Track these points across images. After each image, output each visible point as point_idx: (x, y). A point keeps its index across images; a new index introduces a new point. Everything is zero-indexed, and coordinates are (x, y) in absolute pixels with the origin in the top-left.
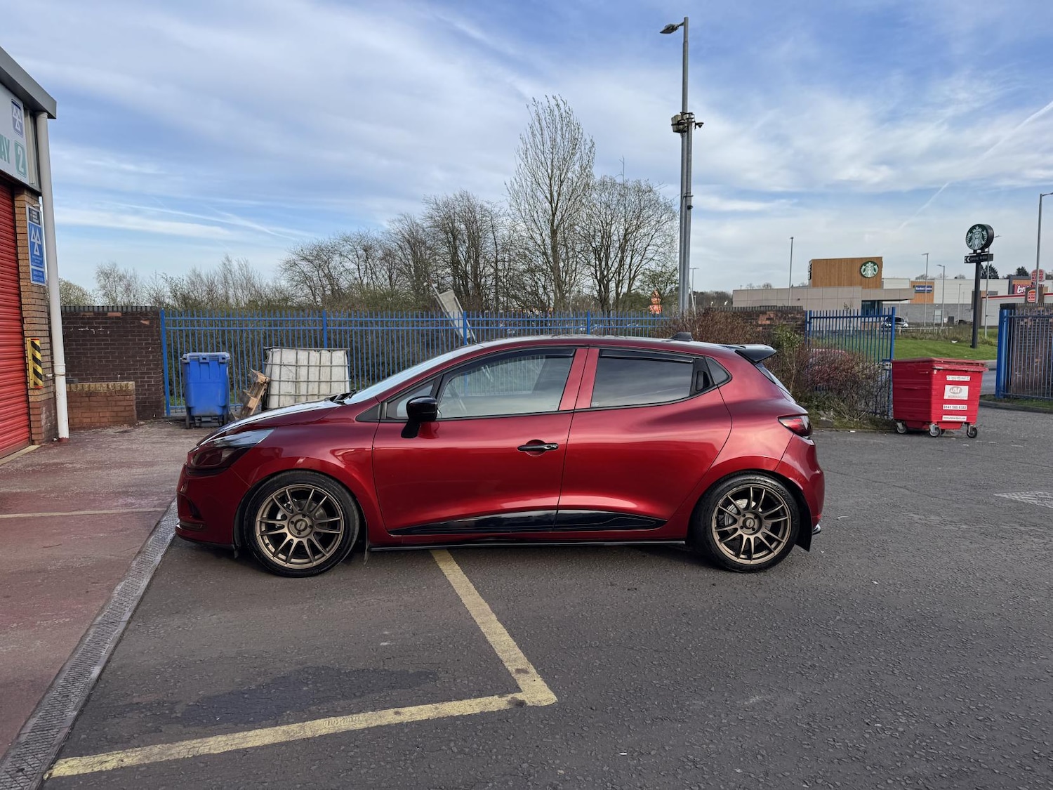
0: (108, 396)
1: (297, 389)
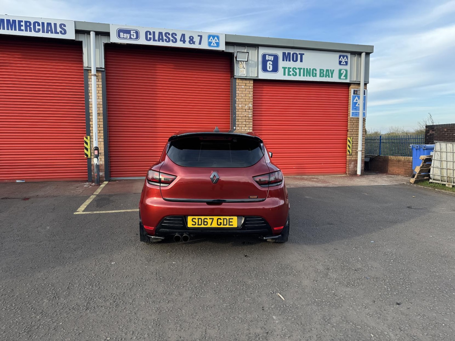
0: (404, 162)
1: (441, 165)
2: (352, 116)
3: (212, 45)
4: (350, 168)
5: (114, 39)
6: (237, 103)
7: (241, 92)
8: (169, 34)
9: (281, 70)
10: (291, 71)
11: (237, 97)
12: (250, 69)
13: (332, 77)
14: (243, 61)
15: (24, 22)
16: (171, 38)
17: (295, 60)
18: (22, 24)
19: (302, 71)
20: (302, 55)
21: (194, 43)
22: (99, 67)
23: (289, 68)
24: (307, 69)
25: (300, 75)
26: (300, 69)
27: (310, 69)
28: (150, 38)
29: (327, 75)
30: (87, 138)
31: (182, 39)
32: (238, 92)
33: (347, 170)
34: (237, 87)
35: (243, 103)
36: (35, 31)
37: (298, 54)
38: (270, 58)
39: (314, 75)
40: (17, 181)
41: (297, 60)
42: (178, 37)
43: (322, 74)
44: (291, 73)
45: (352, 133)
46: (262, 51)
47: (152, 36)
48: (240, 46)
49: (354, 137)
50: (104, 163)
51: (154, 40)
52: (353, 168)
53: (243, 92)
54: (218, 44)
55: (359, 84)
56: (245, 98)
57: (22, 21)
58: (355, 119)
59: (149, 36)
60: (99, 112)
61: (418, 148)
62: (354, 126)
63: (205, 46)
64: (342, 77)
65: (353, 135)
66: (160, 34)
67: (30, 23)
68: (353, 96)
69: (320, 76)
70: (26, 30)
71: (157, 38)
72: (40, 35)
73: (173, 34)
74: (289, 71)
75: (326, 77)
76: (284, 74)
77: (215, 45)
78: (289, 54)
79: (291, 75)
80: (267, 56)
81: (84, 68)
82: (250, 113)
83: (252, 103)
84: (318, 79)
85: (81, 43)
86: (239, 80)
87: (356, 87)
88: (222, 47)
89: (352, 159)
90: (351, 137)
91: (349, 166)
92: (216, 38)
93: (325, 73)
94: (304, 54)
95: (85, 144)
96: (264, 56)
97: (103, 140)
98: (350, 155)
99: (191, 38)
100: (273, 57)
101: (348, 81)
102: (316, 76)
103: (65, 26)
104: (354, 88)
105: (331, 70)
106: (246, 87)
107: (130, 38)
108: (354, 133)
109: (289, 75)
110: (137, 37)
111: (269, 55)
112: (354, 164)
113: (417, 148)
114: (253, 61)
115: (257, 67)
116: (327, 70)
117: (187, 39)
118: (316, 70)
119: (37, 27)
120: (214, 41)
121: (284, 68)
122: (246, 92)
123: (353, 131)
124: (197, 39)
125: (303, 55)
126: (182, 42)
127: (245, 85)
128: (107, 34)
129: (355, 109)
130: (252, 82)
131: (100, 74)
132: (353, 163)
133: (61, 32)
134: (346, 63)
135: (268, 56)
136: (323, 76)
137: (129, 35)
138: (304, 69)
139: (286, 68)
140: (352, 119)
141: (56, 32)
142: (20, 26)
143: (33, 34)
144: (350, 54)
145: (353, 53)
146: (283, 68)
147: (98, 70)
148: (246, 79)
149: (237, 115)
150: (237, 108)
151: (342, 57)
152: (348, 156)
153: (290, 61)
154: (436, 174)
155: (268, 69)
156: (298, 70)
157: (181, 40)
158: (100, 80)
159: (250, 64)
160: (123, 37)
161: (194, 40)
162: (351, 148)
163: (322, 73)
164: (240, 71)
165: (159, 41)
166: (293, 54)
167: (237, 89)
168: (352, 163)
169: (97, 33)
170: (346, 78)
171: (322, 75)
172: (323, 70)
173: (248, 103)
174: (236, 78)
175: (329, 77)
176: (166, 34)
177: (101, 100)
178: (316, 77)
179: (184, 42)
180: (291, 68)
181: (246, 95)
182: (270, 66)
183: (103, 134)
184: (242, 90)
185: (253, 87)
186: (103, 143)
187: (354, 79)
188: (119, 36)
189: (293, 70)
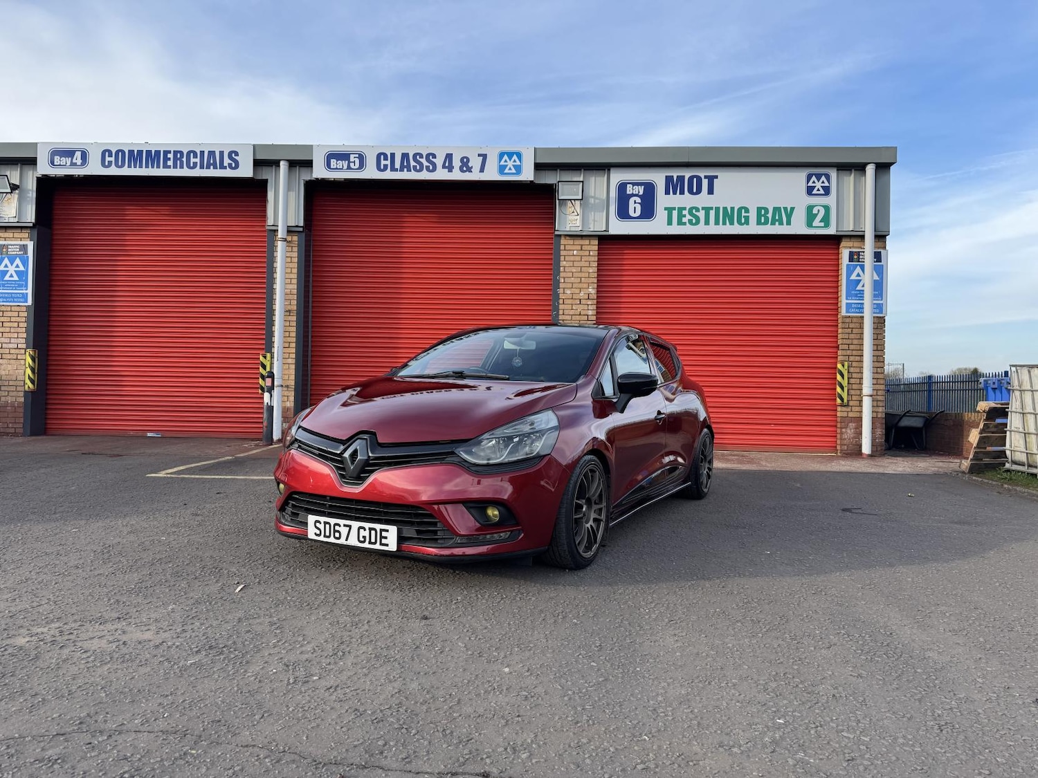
1: (1025, 424)
2: (847, 312)
3: (507, 171)
4: (845, 436)
5: (320, 171)
6: (561, 285)
7: (571, 264)
8: (421, 156)
9: (661, 214)
10: (685, 216)
11: (562, 275)
12: (591, 216)
13: (789, 223)
14: (575, 200)
15: (172, 152)
16: (425, 163)
17: (695, 191)
18: (169, 156)
19: (712, 213)
20: (711, 179)
21: (469, 170)
22: (293, 225)
23: (681, 209)
24: (725, 209)
25: (707, 223)
26: (707, 210)
27: (732, 209)
28: (386, 166)
29: (777, 220)
30: (265, 357)
31: (447, 165)
32: (563, 263)
33: (838, 442)
34: (562, 253)
35: (575, 286)
36: (189, 167)
37: (703, 178)
38: (637, 189)
39: (743, 222)
40: (149, 435)
41: (699, 191)
42: (439, 161)
43: (763, 218)
44: (684, 220)
45: (849, 352)
46: (617, 177)
47: (388, 163)
48: (569, 170)
49: (853, 363)
50: (292, 404)
51: (393, 169)
52: (853, 438)
53: (576, 264)
54: (518, 169)
55: (862, 237)
56: (580, 275)
57: (170, 152)
58: (854, 320)
59: (383, 162)
60: (289, 308)
61: (996, 386)
62: (852, 336)
63: (491, 174)
64: (816, 223)
65: (852, 358)
66: (405, 156)
67: (181, 153)
68: (847, 265)
69: (759, 223)
70: (175, 167)
71: (397, 165)
72: (198, 173)
73: (428, 155)
74: (680, 216)
75: (773, 223)
76: (670, 223)
77: (514, 171)
78: (681, 179)
79: (685, 224)
80: (629, 187)
81: (268, 228)
82: (590, 307)
83: (595, 285)
84: (753, 229)
85: (264, 183)
86: (567, 238)
87: (856, 244)
88: (528, 174)
89: (851, 415)
90: (846, 364)
91: (842, 433)
92: (515, 157)
93: (770, 215)
94: (716, 177)
95: (260, 367)
96: (622, 187)
97: (294, 361)
98: (842, 406)
99: (465, 160)
100: (643, 187)
101: (831, 231)
102: (747, 222)
103: (237, 154)
104: (850, 248)
105: (785, 209)
106: (581, 253)
107: (349, 168)
108: (854, 353)
109: (680, 223)
110: (362, 166)
111: (634, 184)
112: (855, 428)
113: (994, 387)
114: (597, 199)
115: (605, 211)
116: (777, 210)
117: (457, 163)
118: (747, 210)
119: (193, 160)
120: (510, 164)
121: (670, 210)
122: (583, 264)
123: (852, 347)
124: (475, 163)
125: (715, 180)
126: (447, 170)
127: (579, 248)
128: (308, 164)
129: (856, 295)
130: (596, 242)
131: (295, 238)
132: (852, 425)
133: (230, 165)
134: (827, 191)
135: (631, 186)
136: (766, 223)
137: (347, 162)
138: (717, 209)
139: (674, 209)
140: (847, 320)
141: (222, 167)
142: (166, 159)
143: (185, 172)
144: (835, 170)
145: (843, 167)
146: (666, 209)
147: (290, 231)
148: (582, 237)
149: (561, 312)
150: (561, 296)
151: (814, 178)
152: (839, 409)
153: (682, 193)
154: (1016, 449)
155: (631, 213)
156: (704, 211)
157: (444, 167)
158: (296, 249)
159: (590, 206)
160: (335, 167)
161: (470, 165)
162: (846, 389)
163: (763, 215)
164: (570, 220)
165: (402, 170)
166: (691, 179)
167: (562, 258)
168: (850, 424)
169: (293, 164)
170: (827, 225)
171: (763, 221)
172: (766, 210)
173: (586, 286)
174: (560, 236)
175: (781, 223)
176: (415, 156)
177: (295, 287)
178: (748, 224)
179: (450, 169)
180: (685, 209)
181: (583, 268)
182: (635, 207)
183: (294, 351)
184: (572, 258)
185: (597, 252)
186: (293, 367)
187: (849, 226)
188: (328, 165)
189: (690, 213)
